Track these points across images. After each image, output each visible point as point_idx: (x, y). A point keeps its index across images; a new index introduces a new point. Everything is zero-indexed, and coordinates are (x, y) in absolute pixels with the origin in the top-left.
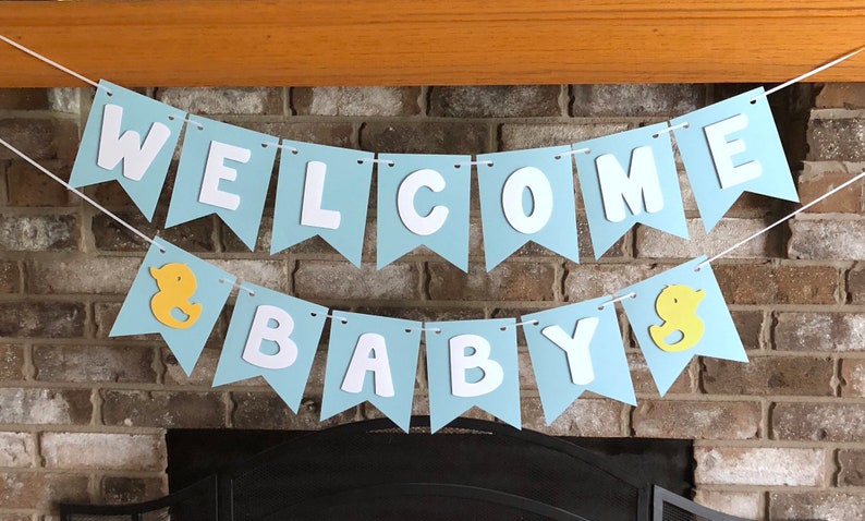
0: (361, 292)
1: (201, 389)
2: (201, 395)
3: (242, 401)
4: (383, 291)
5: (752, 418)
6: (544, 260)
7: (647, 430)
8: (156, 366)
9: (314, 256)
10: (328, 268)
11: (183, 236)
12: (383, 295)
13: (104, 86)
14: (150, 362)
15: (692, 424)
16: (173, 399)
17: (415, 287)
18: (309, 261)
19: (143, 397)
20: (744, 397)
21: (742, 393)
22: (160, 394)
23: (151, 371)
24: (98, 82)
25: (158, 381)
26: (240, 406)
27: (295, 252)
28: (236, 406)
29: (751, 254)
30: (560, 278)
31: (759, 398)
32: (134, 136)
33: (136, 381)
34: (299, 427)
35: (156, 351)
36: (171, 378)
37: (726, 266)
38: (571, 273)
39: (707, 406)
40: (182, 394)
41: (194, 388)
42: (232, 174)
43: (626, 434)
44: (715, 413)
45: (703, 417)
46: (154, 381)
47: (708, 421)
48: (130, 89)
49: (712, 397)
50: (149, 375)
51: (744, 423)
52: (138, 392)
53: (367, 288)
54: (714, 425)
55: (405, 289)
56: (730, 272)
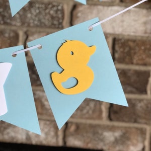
5: (140, 139)
6: (14, 28)
7: (74, 142)
15: (102, 140)
20: (136, 125)
21: (135, 121)
29: (146, 33)
30: (24, 41)
31: (145, 126)
37: (128, 40)
38: (30, 38)
39: (112, 129)
43: (61, 143)
44: (118, 134)
45: (109, 136)
47: (112, 139)
49: (116, 124)
51: (135, 141)
54: (117, 141)
56: (131, 44)
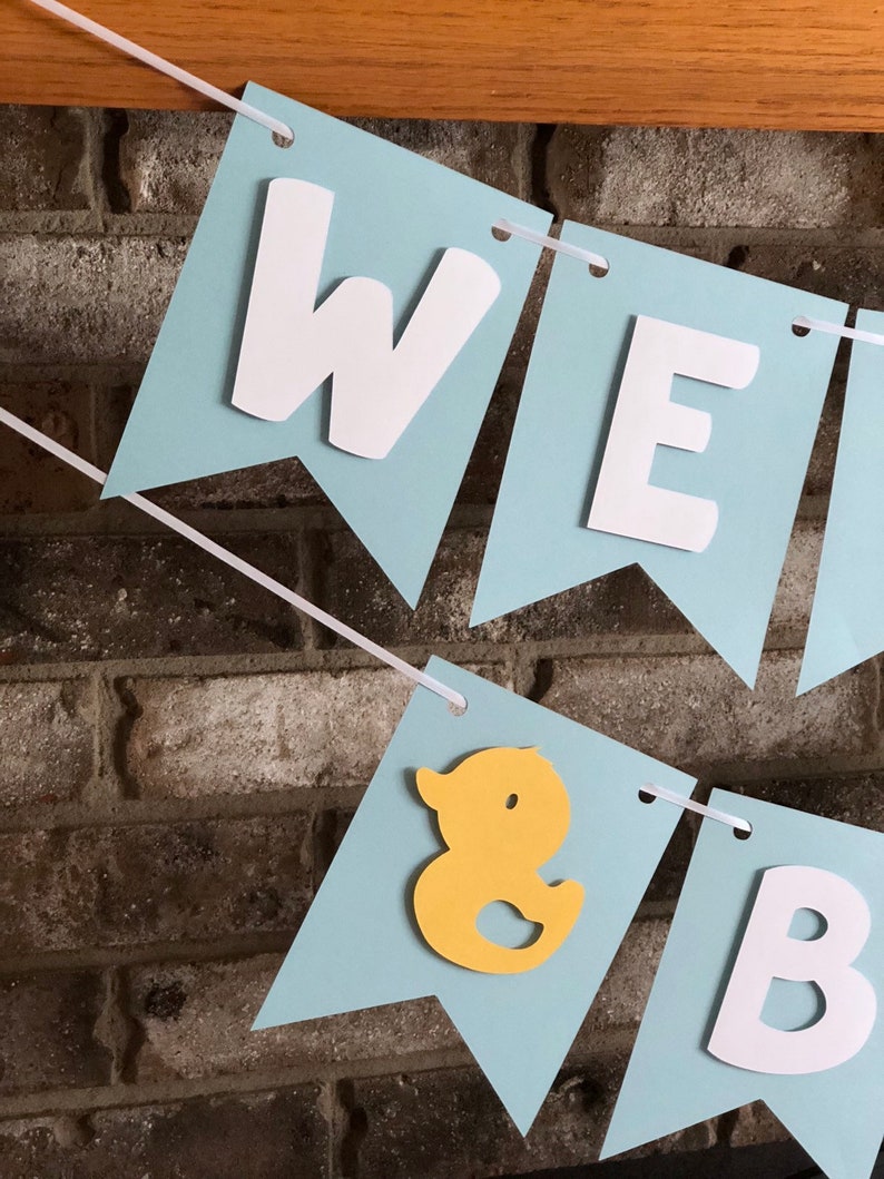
0: (724, 742)
1: (247, 1084)
2: (252, 1102)
3: (379, 1105)
4: (780, 734)
8: (108, 1032)
9: (588, 644)
10: (633, 677)
11: (200, 604)
12: (781, 746)
13: (260, 110)
14: (89, 1020)
16: (162, 1129)
17: (864, 719)
18: (581, 661)
19: (61, 1134)
22: (121, 1117)
23: (90, 1048)
24: (238, 93)
25: (114, 1075)
26: (375, 1124)
27: (538, 635)
28: (358, 1121)
32: (372, 300)
33: (44, 1088)
34: (545, 1161)
35: (107, 980)
36: (157, 1061)
40: (195, 1106)
41: (225, 1084)
42: (694, 429)
46: (103, 1080)
48: (352, 121)
50: (85, 1061)
52: (41, 1122)
53: (738, 731)
55: (839, 724)
